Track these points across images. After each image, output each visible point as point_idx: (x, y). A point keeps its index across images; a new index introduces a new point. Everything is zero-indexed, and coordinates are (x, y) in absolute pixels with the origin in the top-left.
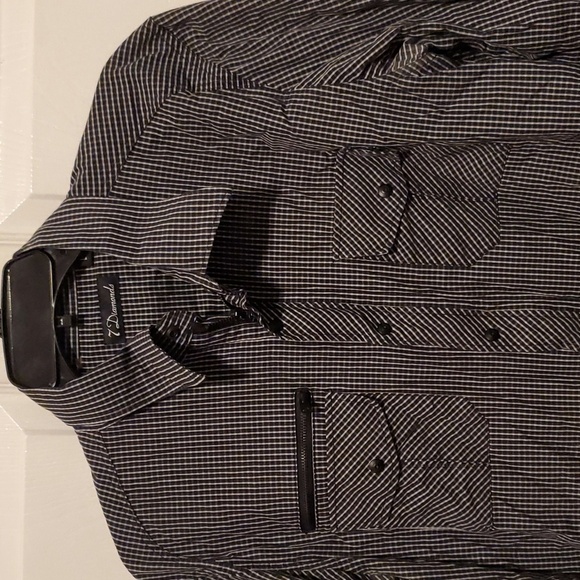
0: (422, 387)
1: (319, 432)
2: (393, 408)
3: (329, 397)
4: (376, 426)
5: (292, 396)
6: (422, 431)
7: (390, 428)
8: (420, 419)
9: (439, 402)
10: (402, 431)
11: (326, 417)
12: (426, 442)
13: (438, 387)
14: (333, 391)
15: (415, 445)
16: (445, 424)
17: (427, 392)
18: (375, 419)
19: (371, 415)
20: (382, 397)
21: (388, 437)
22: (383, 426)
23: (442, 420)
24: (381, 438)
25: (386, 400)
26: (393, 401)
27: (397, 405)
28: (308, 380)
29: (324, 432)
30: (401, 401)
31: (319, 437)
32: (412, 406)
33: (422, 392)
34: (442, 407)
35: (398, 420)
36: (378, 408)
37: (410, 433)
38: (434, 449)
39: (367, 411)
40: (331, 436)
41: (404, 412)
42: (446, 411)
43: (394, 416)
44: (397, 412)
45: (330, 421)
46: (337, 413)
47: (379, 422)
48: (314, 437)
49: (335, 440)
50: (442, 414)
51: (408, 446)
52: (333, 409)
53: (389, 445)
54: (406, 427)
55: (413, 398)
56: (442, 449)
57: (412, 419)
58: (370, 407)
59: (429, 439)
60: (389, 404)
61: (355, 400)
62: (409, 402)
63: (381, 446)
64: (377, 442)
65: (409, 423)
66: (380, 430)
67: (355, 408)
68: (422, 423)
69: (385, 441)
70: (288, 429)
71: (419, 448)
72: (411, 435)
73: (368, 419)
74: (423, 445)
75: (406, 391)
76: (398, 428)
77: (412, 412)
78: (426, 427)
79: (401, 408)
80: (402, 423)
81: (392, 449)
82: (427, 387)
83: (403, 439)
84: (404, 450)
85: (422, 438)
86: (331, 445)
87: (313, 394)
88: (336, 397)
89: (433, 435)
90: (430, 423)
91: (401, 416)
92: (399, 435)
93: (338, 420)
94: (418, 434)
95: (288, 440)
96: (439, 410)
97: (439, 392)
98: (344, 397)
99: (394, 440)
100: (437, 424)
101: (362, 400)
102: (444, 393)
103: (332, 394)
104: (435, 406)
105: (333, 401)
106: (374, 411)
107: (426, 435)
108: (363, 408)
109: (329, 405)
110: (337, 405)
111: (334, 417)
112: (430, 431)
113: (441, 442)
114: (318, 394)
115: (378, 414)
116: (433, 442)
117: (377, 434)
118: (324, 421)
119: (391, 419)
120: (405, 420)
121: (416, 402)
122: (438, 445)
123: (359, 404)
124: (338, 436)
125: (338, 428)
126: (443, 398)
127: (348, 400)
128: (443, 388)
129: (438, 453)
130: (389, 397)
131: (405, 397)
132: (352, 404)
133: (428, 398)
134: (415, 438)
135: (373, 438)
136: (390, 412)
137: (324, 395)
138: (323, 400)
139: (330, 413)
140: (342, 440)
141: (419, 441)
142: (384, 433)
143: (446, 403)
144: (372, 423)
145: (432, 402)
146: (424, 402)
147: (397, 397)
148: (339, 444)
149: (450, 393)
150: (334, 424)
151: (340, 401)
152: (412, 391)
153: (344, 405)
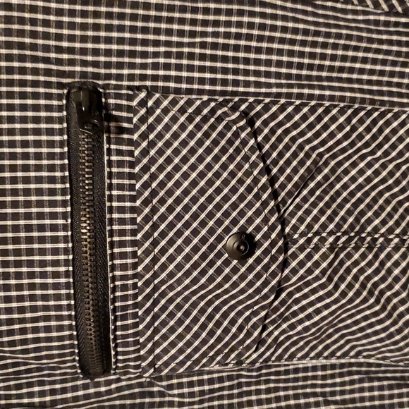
0: (331, 88)
1: (120, 175)
2: (273, 131)
3: (143, 103)
4: (239, 167)
5: (60, 97)
6: (326, 178)
7: (267, 170)
8: (321, 155)
9: (361, 121)
10: (289, 178)
11: (137, 144)
12: (333, 199)
13: (362, 91)
14: (151, 91)
15: (314, 205)
16: (369, 165)
17: (342, 99)
18: (238, 151)
19: (230, 142)
20: (251, 107)
21: (264, 189)
22: (254, 165)
23: (363, 158)
24: (249, 189)
25: (259, 115)
26: (274, 116)
27: (280, 124)
28: (96, 64)
29: (131, 176)
30: (289, 117)
31: (120, 187)
32: (311, 127)
33: (332, 98)
34: (368, 129)
35: (281, 155)
36: (242, 129)
37: (304, 182)
38: (349, 213)
39: (221, 135)
40: (146, 185)
41: (293, 140)
42: (374, 138)
43: (274, 147)
44: (280, 140)
45: (145, 153)
46: (160, 136)
47: (246, 158)
48: (111, 187)
49: (154, 193)
50: (367, 145)
51: (298, 207)
52: (151, 128)
53: (265, 204)
54: (295, 171)
55: (313, 110)
56: (362, 213)
57: (308, 156)
58: (228, 127)
59: (338, 194)
60: (265, 123)
61: (198, 111)
62: (304, 118)
63: (250, 205)
64: (242, 198)
65: (302, 163)
66: (248, 174)
67: (198, 127)
68: (326, 164)
69: (257, 197)
70: (51, 168)
71: (322, 212)
72: (305, 186)
73: (224, 151)
74: (328, 205)
75: (300, 96)
76: (282, 171)
77: (309, 141)
78: (333, 171)
79: (287, 132)
80: (288, 163)
81: (271, 212)
82: (342, 89)
83: (289, 194)
84: (292, 214)
85: (325, 192)
86: (146, 202)
87: (107, 96)
88: (158, 103)
89: (345, 187)
90: (340, 164)
91: (287, 147)
92: (283, 186)
93: (160, 152)
94: (319, 185)
95: (52, 192)
96: (360, 137)
97: (363, 101)
98: (174, 102)
99: (275, 195)
100: (354, 165)
101: (213, 111)
102: (372, 102)
103: (149, 96)
104: (354, 129)
105: (150, 112)
106: (236, 135)
107: (332, 186)
108: (213, 127)
109: (143, 120)
110: (159, 120)
111: (152, 144)
112: (339, 179)
113: (360, 201)
114: (118, 96)
115: (244, 143)
116: (346, 201)
117: (241, 182)
118: (131, 153)
119: (268, 154)
120: (295, 155)
121: (319, 119)
122: (356, 205)
123: (205, 119)
124: (162, 185)
125: (161, 169)
126: (369, 114)
127: (182, 111)
128: (371, 92)
129: (357, 220)
130: (267, 108)
131: (298, 109)
132: (190, 119)
133: (342, 111)
134: (312, 192)
135: (234, 190)
136: (267, 139)
137: (130, 98)
138: (129, 109)
139: (144, 136)
140: (170, 193)
141: (320, 198)
142: (256, 181)
143: (375, 122)
144: (231, 159)
145: (349, 120)
146: (334, 119)
147: (283, 109)
148: (162, 201)
149: (383, 103)
150: (153, 161)
151: (166, 111)
152: (311, 97)
153: (174, 119)
